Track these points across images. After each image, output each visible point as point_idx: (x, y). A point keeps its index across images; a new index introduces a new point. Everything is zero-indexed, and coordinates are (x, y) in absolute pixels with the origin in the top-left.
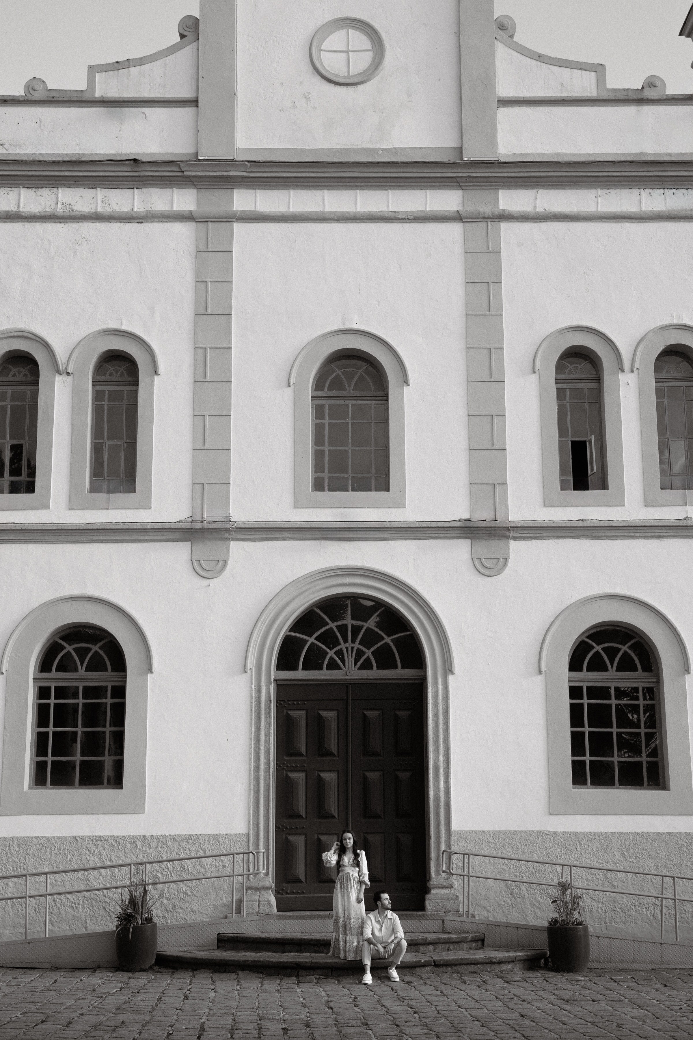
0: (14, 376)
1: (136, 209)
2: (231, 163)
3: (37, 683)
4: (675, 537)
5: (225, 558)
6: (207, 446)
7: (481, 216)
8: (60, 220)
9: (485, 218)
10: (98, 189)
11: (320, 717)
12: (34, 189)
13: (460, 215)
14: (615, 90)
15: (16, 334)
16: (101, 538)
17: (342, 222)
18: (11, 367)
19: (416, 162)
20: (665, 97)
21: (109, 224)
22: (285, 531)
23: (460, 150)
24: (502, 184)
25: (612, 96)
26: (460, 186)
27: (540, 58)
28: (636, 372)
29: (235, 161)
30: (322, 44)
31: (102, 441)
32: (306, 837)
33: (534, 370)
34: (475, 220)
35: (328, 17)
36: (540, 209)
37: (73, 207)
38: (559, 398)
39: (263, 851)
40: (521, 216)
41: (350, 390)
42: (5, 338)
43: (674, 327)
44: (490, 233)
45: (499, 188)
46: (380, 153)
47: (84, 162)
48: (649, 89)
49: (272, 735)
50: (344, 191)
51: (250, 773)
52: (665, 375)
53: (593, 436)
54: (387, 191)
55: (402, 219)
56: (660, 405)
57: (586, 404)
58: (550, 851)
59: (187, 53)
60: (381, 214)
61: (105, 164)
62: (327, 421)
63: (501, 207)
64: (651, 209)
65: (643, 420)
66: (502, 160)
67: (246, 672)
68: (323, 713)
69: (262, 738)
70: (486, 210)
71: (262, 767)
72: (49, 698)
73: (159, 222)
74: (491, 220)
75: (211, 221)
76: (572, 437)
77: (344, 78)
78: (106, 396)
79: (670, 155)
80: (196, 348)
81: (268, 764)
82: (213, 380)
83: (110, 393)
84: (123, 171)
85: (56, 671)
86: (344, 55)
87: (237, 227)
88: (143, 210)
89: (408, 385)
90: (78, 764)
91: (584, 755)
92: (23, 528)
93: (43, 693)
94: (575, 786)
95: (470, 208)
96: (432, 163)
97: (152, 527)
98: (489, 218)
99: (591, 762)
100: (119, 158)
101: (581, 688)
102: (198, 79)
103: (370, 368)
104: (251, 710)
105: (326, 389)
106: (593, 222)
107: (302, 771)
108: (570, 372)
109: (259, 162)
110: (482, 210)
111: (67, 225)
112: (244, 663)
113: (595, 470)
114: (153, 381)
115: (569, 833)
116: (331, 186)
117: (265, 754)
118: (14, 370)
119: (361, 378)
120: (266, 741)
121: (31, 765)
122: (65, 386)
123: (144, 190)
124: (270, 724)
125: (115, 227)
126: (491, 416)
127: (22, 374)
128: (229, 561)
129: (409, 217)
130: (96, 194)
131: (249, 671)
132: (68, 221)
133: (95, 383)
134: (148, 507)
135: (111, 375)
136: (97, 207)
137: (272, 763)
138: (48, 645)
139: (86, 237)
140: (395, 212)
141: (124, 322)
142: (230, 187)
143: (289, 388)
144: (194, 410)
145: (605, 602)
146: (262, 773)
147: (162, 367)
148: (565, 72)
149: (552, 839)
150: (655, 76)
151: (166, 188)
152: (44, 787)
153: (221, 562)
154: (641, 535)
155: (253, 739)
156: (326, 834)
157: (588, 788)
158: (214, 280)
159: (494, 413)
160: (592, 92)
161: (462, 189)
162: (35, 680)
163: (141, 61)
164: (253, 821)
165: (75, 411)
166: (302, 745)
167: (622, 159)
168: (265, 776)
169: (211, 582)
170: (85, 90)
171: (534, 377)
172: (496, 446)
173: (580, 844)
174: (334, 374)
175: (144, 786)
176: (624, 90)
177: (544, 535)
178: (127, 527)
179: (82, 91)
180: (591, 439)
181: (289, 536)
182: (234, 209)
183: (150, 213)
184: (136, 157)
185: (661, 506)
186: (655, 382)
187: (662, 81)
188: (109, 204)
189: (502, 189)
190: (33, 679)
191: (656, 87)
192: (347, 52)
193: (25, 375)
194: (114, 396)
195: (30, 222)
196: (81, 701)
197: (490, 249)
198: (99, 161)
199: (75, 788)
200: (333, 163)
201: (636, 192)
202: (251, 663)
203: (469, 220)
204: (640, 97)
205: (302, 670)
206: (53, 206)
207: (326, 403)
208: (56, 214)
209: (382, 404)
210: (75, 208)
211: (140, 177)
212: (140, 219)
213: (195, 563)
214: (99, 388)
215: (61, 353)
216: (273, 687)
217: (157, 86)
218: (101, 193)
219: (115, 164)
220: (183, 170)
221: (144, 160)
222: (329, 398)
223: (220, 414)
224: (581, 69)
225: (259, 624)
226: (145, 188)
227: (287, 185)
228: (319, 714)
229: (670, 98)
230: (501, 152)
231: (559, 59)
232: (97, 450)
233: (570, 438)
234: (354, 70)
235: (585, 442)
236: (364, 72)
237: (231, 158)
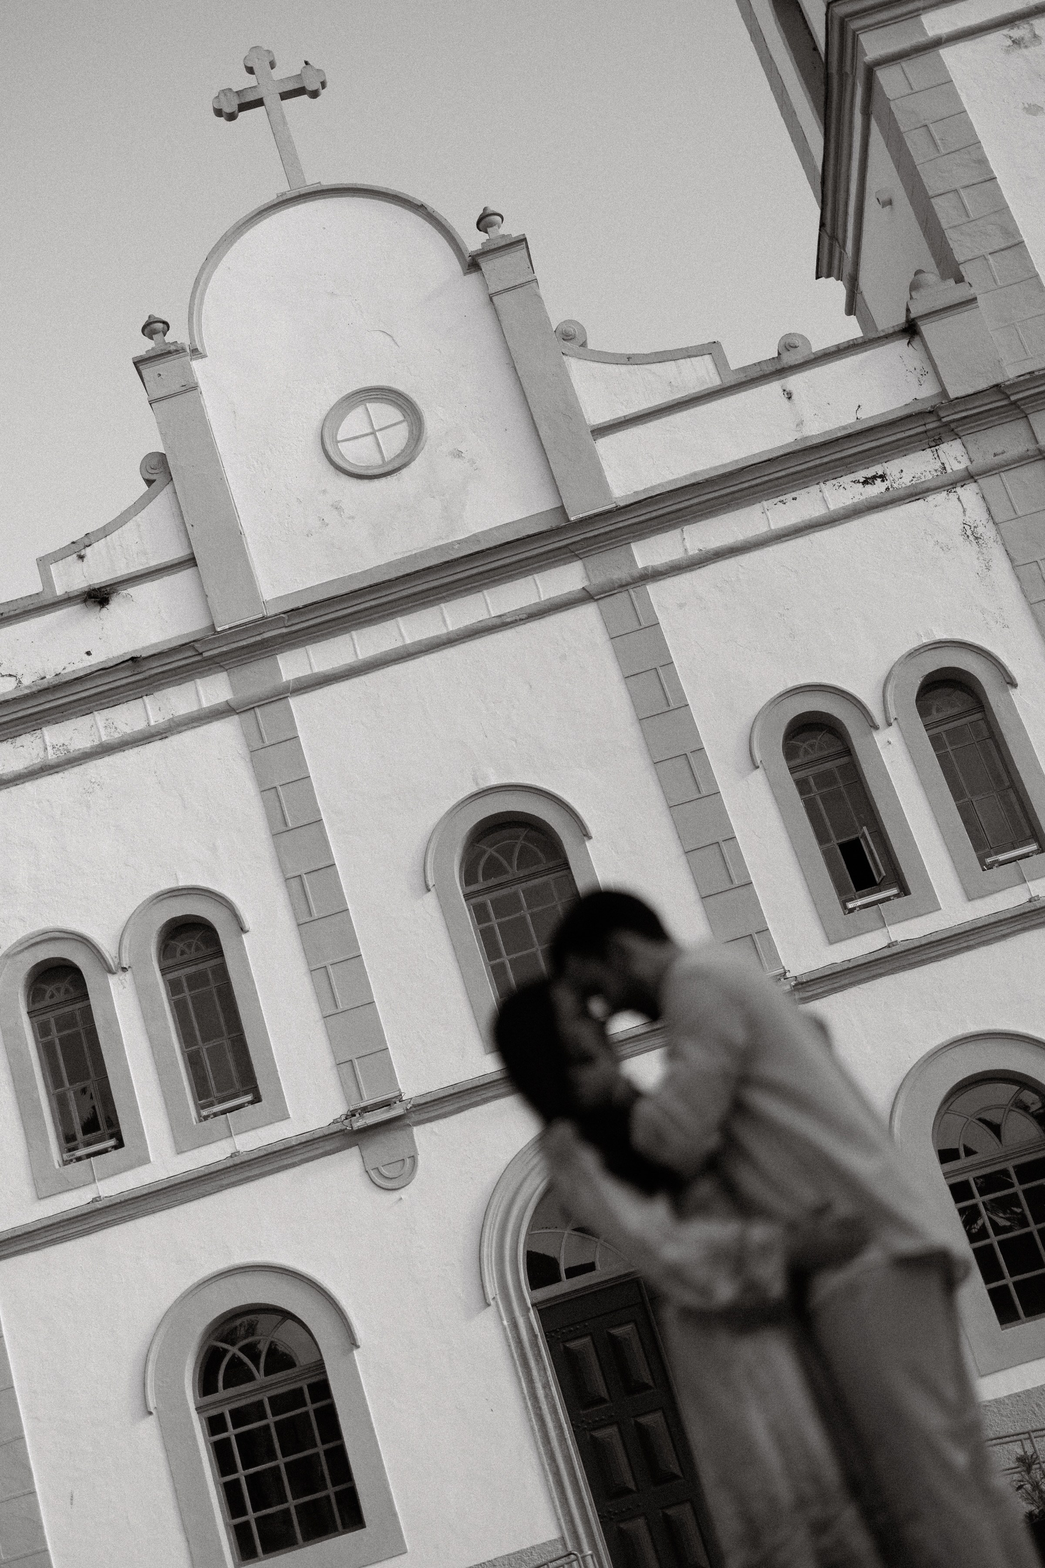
0: (52, 996)
1: (152, 723)
2: (264, 622)
3: (203, 1414)
4: (1025, 929)
5: (412, 1154)
6: (341, 1007)
7: (617, 585)
8: (56, 770)
9: (623, 586)
10: (96, 713)
11: (613, 1338)
12: (10, 740)
13: (588, 592)
14: (744, 369)
15: (38, 939)
16: (233, 1179)
17: (433, 652)
18: (44, 986)
19: (508, 543)
20: (813, 357)
21: (122, 753)
22: (482, 1089)
23: (561, 510)
24: (632, 535)
25: (742, 377)
26: (577, 556)
27: (630, 360)
28: (894, 724)
29: (267, 618)
30: (336, 434)
31: (196, 1047)
32: (646, 1518)
33: (754, 765)
34: (610, 593)
35: (334, 398)
36: (693, 551)
37: (69, 747)
38: (801, 793)
39: (590, 1552)
40: (671, 567)
41: (514, 871)
42: (26, 948)
43: (926, 648)
44: (636, 603)
45: (629, 541)
46: (456, 547)
47: (66, 682)
48: (788, 353)
49: (552, 1383)
50: (424, 611)
51: (538, 1448)
52: (936, 716)
53: (865, 828)
54: (481, 593)
55: (512, 622)
56: (943, 760)
57: (842, 789)
58: (998, 1429)
59: (163, 500)
60: (483, 624)
61: (95, 677)
62: (494, 922)
63: (640, 565)
64: (842, 505)
65: (925, 785)
66: (622, 504)
67: (489, 1305)
68: (616, 1331)
69: (541, 1393)
70: (620, 574)
71: (553, 1434)
72: (225, 1430)
73: (189, 729)
74: (633, 586)
75: (258, 706)
76: (837, 839)
77: (380, 466)
78: (185, 984)
79: (844, 428)
80: (287, 880)
81: (559, 1427)
82: (322, 915)
83: (189, 978)
84: (123, 678)
85: (225, 1388)
86: (371, 438)
87: (294, 702)
88: (163, 721)
89: (590, 838)
90: (293, 1511)
91: (1003, 1277)
92: (123, 1199)
93: (215, 1425)
94: (1004, 1326)
95: (599, 580)
96: (529, 536)
97: (299, 1142)
98: (627, 585)
99: (1015, 1284)
100: (111, 664)
101: (966, 1183)
102: (186, 530)
103: (533, 833)
104: (513, 1357)
105: (481, 879)
106: (769, 546)
107: (611, 1424)
108: (806, 752)
109: (298, 609)
110: (615, 577)
111: (66, 772)
112: (481, 1292)
113: (884, 874)
114: (242, 942)
115: (1018, 1395)
116: (404, 610)
117: (551, 1415)
118: (50, 989)
119: (523, 850)
120: (546, 1396)
121: (228, 1534)
122: (124, 987)
123: (157, 694)
124: (545, 1369)
125: (131, 755)
126: (717, 845)
127: (62, 991)
128: (419, 1156)
129: (521, 616)
130: (95, 720)
131: (492, 1302)
132: (66, 767)
133: (164, 971)
134: (285, 1117)
135: (183, 953)
136: (100, 737)
137: (565, 1426)
138: (202, 1355)
139: (97, 781)
140: (500, 616)
141: (181, 876)
142: (270, 654)
143: (429, 894)
144: (309, 964)
145: (958, 1051)
146: (555, 1443)
147: (248, 920)
148: (670, 367)
149: (996, 1410)
150: (790, 334)
151: (186, 682)
152: (256, 1559)
153: (408, 1161)
154: (976, 941)
155: (527, 1398)
156: (674, 1505)
157: (1023, 1323)
158: (284, 782)
159: (720, 839)
160: (714, 381)
161: (581, 559)
162: (199, 1409)
163: (105, 532)
164: (564, 1515)
165: (148, 1017)
166: (599, 1385)
167: (781, 453)
168: (561, 1445)
169: (403, 1193)
170: (41, 592)
171: (759, 774)
172: (737, 882)
173: (1038, 1405)
174: (486, 856)
175: (395, 1515)
176: (755, 364)
177: (843, 983)
178: (265, 1152)
179: (37, 594)
180: (864, 833)
181: (490, 1094)
182: (284, 680)
183: (174, 722)
184: (134, 655)
185: (991, 894)
186: (926, 730)
187: (802, 337)
188: (116, 728)
189: (634, 542)
190: (197, 1409)
191: (796, 347)
192: (373, 433)
193: (67, 991)
194: (195, 981)
195: (17, 785)
196: (271, 1420)
197: (644, 624)
198: (86, 675)
199: (300, 1547)
200: (397, 579)
201: (814, 489)
202: (492, 1289)
203: (602, 596)
204: (779, 367)
205: (567, 1278)
206: (42, 754)
207: (487, 899)
208: (48, 763)
209: (562, 876)
210: (72, 748)
211: (145, 679)
212: (162, 734)
213: (372, 1173)
214: (170, 976)
215: (108, 947)
216: (532, 1314)
217: (135, 556)
218: (100, 718)
219: (109, 673)
220: (200, 651)
221: (144, 655)
222: (488, 890)
223: (347, 957)
224: (689, 357)
225: (487, 1230)
226: (157, 691)
227: (346, 627)
228: (609, 1334)
229: (819, 354)
230: (617, 496)
231: (656, 353)
232: (193, 1062)
233: (835, 842)
234: (388, 455)
235: (857, 840)
236: (403, 451)
237: (261, 615)
